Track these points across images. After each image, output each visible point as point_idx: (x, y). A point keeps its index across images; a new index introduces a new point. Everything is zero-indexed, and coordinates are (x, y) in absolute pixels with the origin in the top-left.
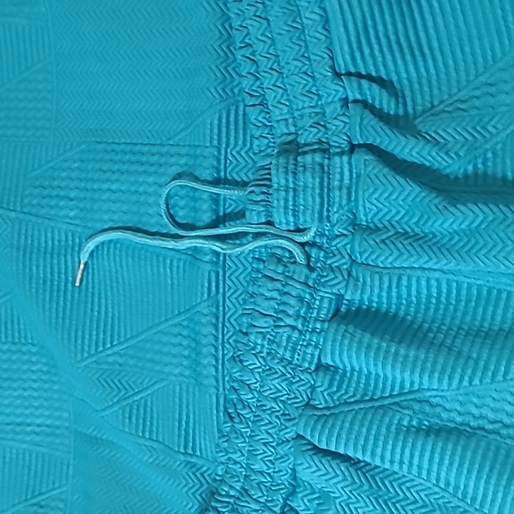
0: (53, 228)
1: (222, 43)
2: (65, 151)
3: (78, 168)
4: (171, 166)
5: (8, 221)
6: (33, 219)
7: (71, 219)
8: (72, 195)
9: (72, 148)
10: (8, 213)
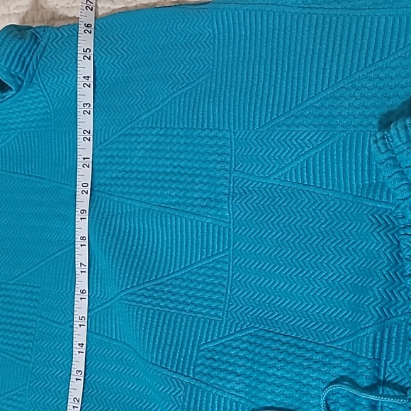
0: (220, 397)
1: (390, 269)
2: (235, 332)
3: (246, 349)
4: (334, 367)
5: (181, 385)
6: (203, 386)
7: (236, 391)
8: (239, 371)
9: (242, 330)
10: (182, 378)
